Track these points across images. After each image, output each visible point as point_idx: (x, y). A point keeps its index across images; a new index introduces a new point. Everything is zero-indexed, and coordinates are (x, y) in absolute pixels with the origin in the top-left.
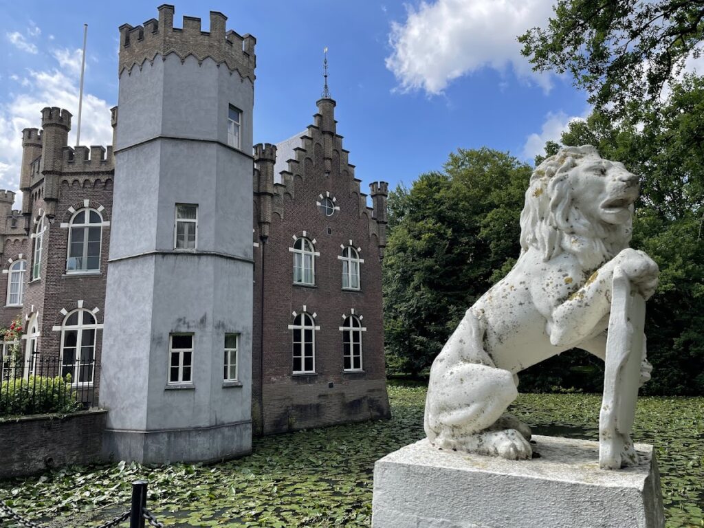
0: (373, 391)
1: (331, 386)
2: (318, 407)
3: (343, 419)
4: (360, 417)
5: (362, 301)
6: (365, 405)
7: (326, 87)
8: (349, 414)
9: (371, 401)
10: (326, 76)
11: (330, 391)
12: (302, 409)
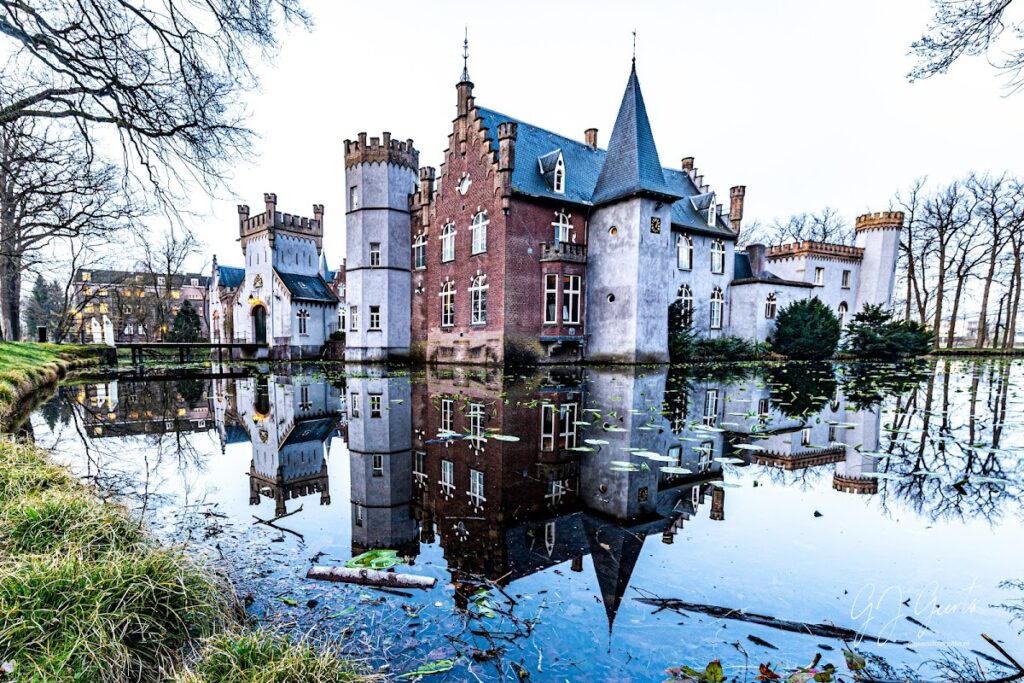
0: (490, 340)
1: (462, 335)
2: (452, 349)
3: (466, 360)
4: (478, 361)
5: (486, 261)
6: (483, 352)
7: (465, 69)
8: (471, 357)
9: (488, 349)
10: (466, 58)
11: (461, 339)
12: (444, 349)
